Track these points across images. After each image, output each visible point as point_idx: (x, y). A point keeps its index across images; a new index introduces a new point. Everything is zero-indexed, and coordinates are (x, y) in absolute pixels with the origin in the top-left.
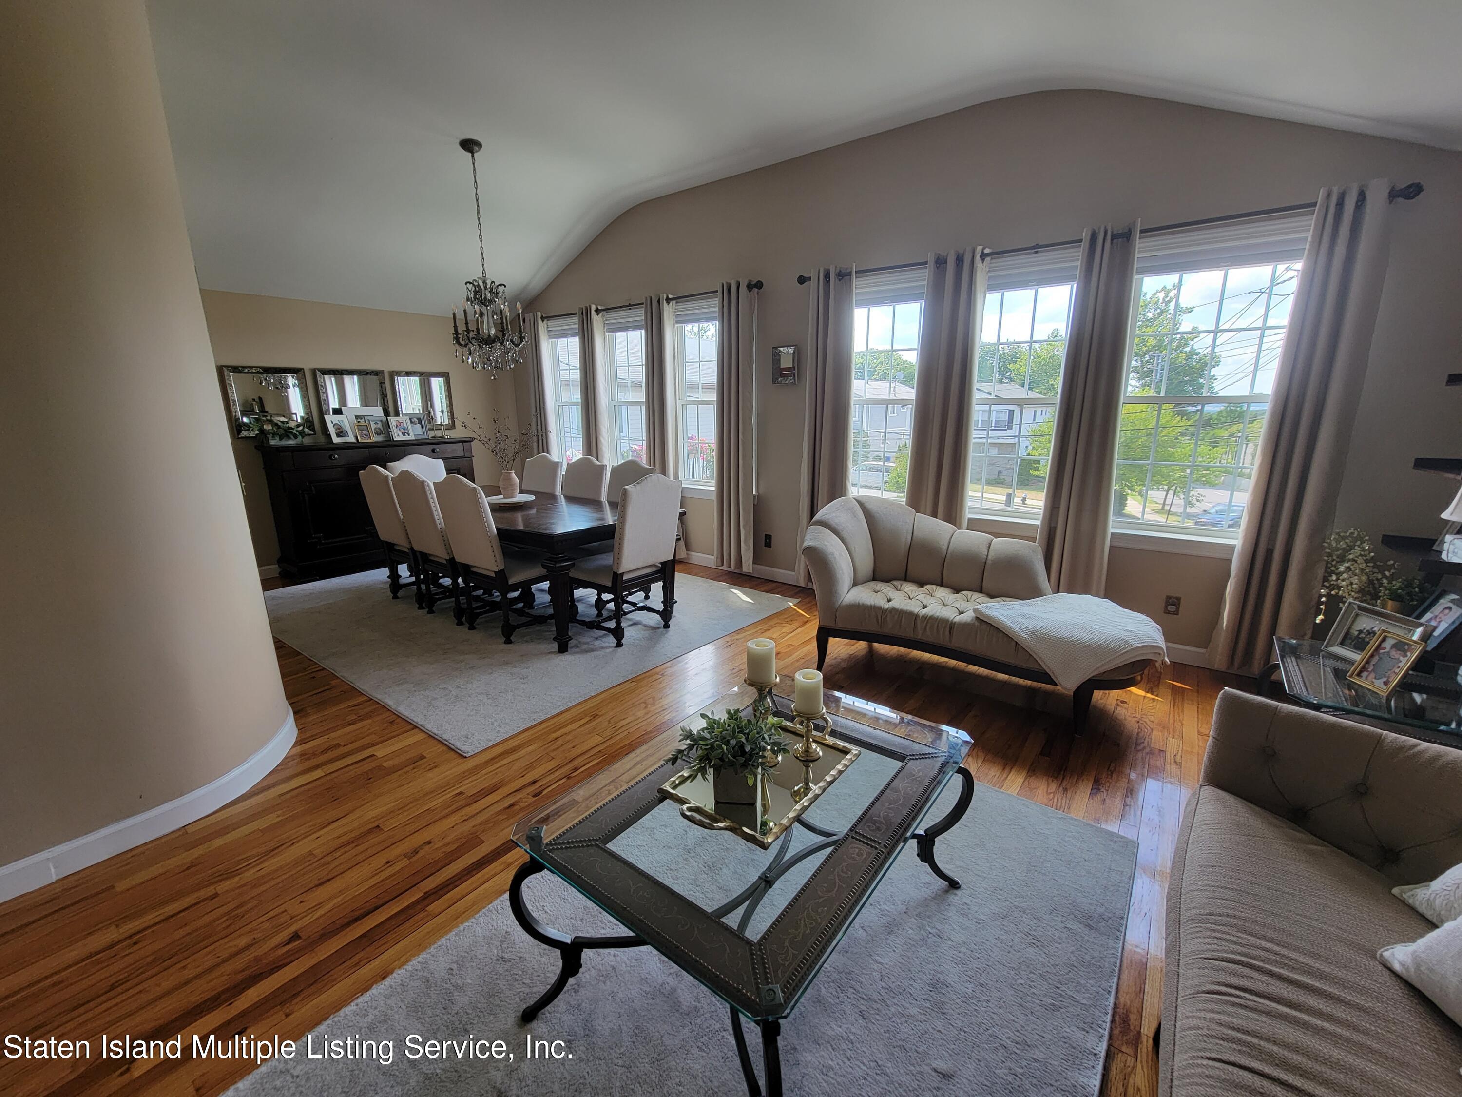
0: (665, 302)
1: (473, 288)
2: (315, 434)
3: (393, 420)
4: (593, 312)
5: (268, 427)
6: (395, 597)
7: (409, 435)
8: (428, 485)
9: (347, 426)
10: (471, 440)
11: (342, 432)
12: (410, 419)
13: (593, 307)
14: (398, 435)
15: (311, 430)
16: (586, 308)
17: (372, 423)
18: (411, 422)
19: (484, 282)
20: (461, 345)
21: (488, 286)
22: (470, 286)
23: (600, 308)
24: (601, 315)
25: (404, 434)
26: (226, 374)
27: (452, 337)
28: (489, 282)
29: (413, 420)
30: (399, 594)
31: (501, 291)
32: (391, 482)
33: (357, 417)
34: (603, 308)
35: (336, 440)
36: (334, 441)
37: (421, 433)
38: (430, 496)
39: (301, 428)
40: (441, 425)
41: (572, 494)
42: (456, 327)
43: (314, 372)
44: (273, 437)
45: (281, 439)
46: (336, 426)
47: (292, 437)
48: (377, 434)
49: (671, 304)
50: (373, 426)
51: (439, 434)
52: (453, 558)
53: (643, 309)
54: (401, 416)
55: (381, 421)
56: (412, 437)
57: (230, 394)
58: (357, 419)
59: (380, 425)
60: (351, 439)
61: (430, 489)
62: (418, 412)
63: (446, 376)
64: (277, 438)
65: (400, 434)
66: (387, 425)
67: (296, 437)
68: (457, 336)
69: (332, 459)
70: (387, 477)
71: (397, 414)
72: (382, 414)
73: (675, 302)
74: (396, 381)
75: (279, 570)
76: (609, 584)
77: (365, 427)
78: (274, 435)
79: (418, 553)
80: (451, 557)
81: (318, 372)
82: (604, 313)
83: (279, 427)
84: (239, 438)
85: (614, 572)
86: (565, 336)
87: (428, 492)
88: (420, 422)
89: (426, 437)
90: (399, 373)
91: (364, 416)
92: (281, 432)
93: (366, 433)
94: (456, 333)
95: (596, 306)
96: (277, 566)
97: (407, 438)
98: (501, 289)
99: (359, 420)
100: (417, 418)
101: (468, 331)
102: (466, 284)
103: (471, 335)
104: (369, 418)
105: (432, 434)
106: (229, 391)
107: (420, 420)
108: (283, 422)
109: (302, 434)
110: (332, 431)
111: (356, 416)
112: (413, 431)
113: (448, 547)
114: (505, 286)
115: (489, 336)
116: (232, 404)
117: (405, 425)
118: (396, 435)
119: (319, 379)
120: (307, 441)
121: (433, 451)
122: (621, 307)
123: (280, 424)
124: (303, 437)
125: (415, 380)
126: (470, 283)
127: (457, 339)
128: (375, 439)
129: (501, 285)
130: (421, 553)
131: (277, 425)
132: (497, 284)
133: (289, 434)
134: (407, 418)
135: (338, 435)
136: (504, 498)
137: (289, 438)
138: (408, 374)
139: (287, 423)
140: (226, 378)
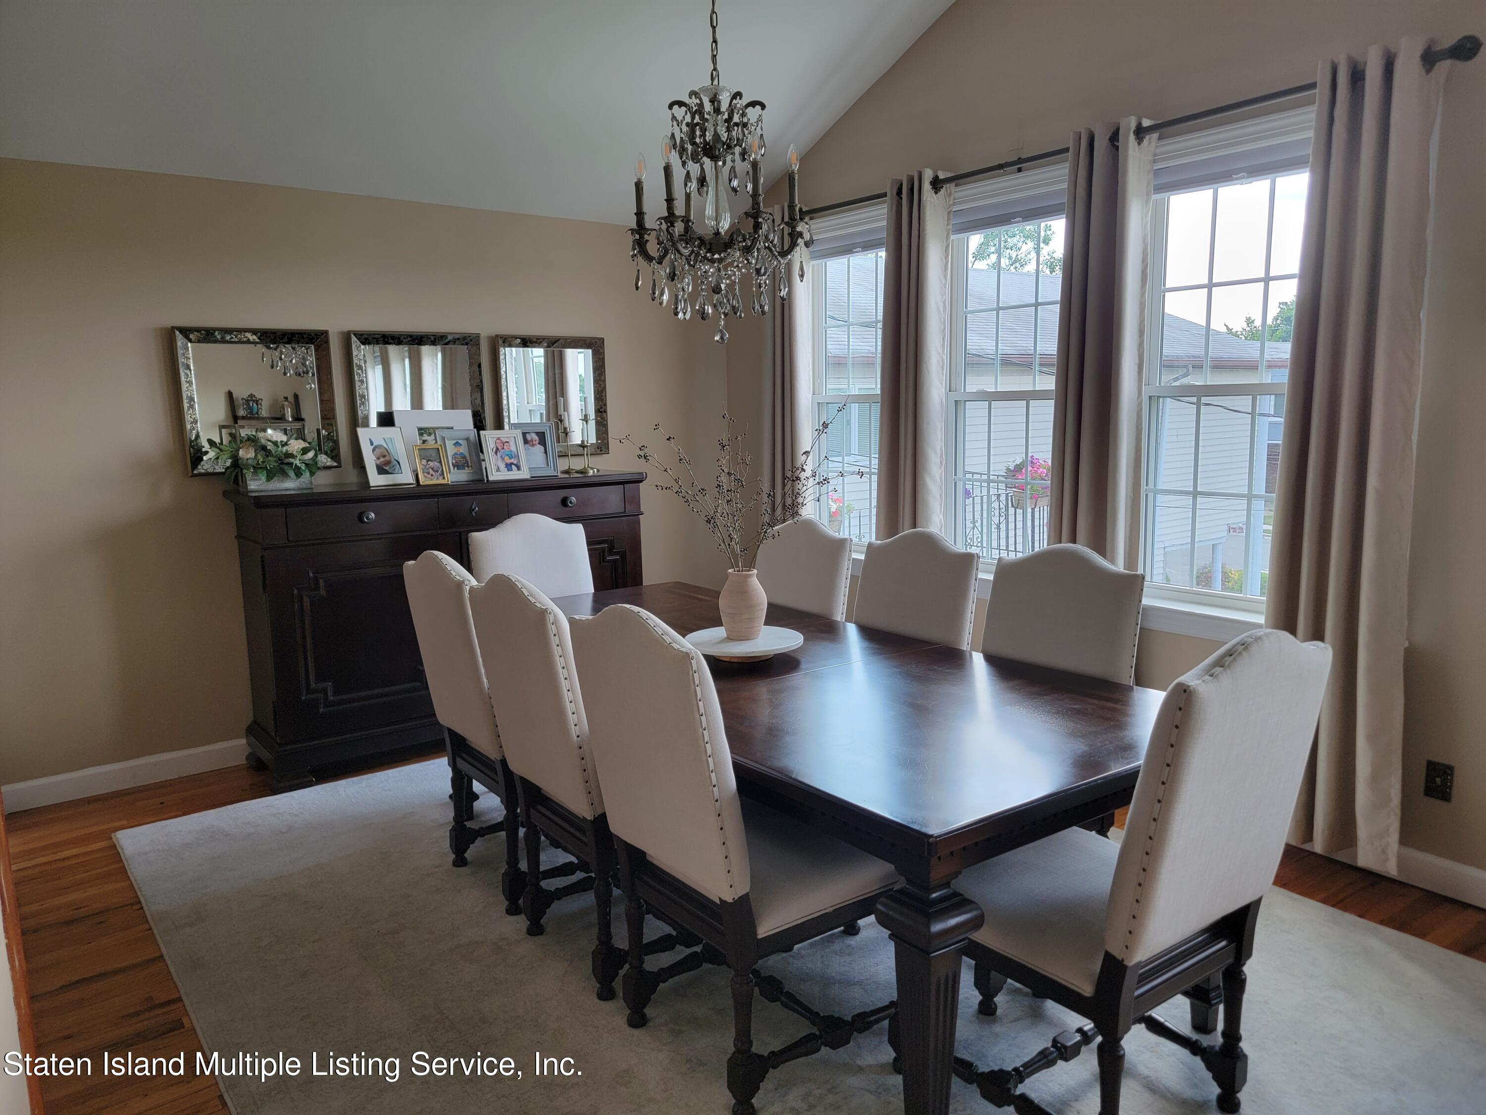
0: (1132, 137)
1: (688, 119)
2: (339, 466)
3: (489, 437)
4: (927, 186)
5: (247, 454)
6: (460, 861)
7: (519, 468)
8: (556, 622)
9: (400, 451)
10: (638, 480)
11: (388, 463)
12: (524, 434)
13: (928, 175)
14: (498, 470)
15: (332, 458)
16: (911, 180)
17: (449, 444)
18: (526, 441)
19: (714, 100)
20: (649, 258)
21: (724, 107)
22: (679, 112)
23: (942, 176)
24: (943, 191)
25: (509, 466)
26: (179, 344)
27: (630, 239)
28: (725, 100)
29: (529, 437)
30: (468, 855)
31: (753, 120)
32: (467, 595)
33: (422, 431)
34: (949, 175)
35: (376, 480)
36: (372, 483)
37: (544, 465)
38: (557, 651)
39: (311, 454)
40: (582, 446)
41: (883, 622)
42: (640, 214)
43: (346, 338)
44: (255, 473)
45: (269, 478)
46: (378, 451)
47: (292, 474)
48: (457, 466)
49: (1146, 141)
50: (451, 450)
51: (577, 464)
52: (603, 816)
53: (1067, 165)
54: (506, 427)
55: (468, 439)
56: (524, 474)
57: (184, 386)
58: (421, 434)
59: (463, 449)
60: (405, 477)
61: (559, 634)
62: (538, 421)
63: (596, 346)
64: (263, 477)
65: (502, 466)
66: (478, 447)
67: (298, 473)
68: (641, 237)
69: (362, 521)
70: (460, 585)
71: (499, 425)
72: (470, 425)
73: (1155, 136)
74: (502, 357)
75: (247, 751)
76: (1087, 989)
77: (434, 453)
78: (257, 468)
79: (518, 784)
80: (599, 812)
81: (354, 339)
82: (951, 186)
83: (268, 453)
84: (194, 476)
85: (1108, 957)
86: (848, 250)
87: (554, 641)
88: (543, 442)
89: (550, 472)
90: (508, 341)
91: (435, 429)
92: (272, 463)
93: (436, 464)
94: (641, 228)
95: (935, 171)
96: (243, 741)
97: (514, 475)
98: (753, 114)
99: (425, 437)
100: (537, 433)
101: (670, 218)
102: (671, 106)
103: (679, 227)
104: (445, 433)
105: (563, 464)
106: (183, 379)
107: (542, 436)
108: (275, 443)
109: (312, 467)
110: (370, 461)
111: (420, 429)
112: (528, 460)
113: (592, 789)
114: (763, 106)
115: (717, 233)
116: (186, 405)
117: (513, 448)
118: (494, 469)
119: (355, 353)
120: (323, 482)
121: (564, 502)
122: (1000, 167)
123: (270, 446)
124: (312, 474)
125: (538, 354)
126: (681, 104)
127: (641, 245)
128: (454, 477)
129: (753, 104)
130: (523, 780)
131: (264, 448)
132: (745, 100)
133: (286, 467)
134: (518, 433)
135: (381, 470)
136: (730, 639)
137: (285, 475)
138: (526, 342)
139: (285, 444)
140: (180, 352)
